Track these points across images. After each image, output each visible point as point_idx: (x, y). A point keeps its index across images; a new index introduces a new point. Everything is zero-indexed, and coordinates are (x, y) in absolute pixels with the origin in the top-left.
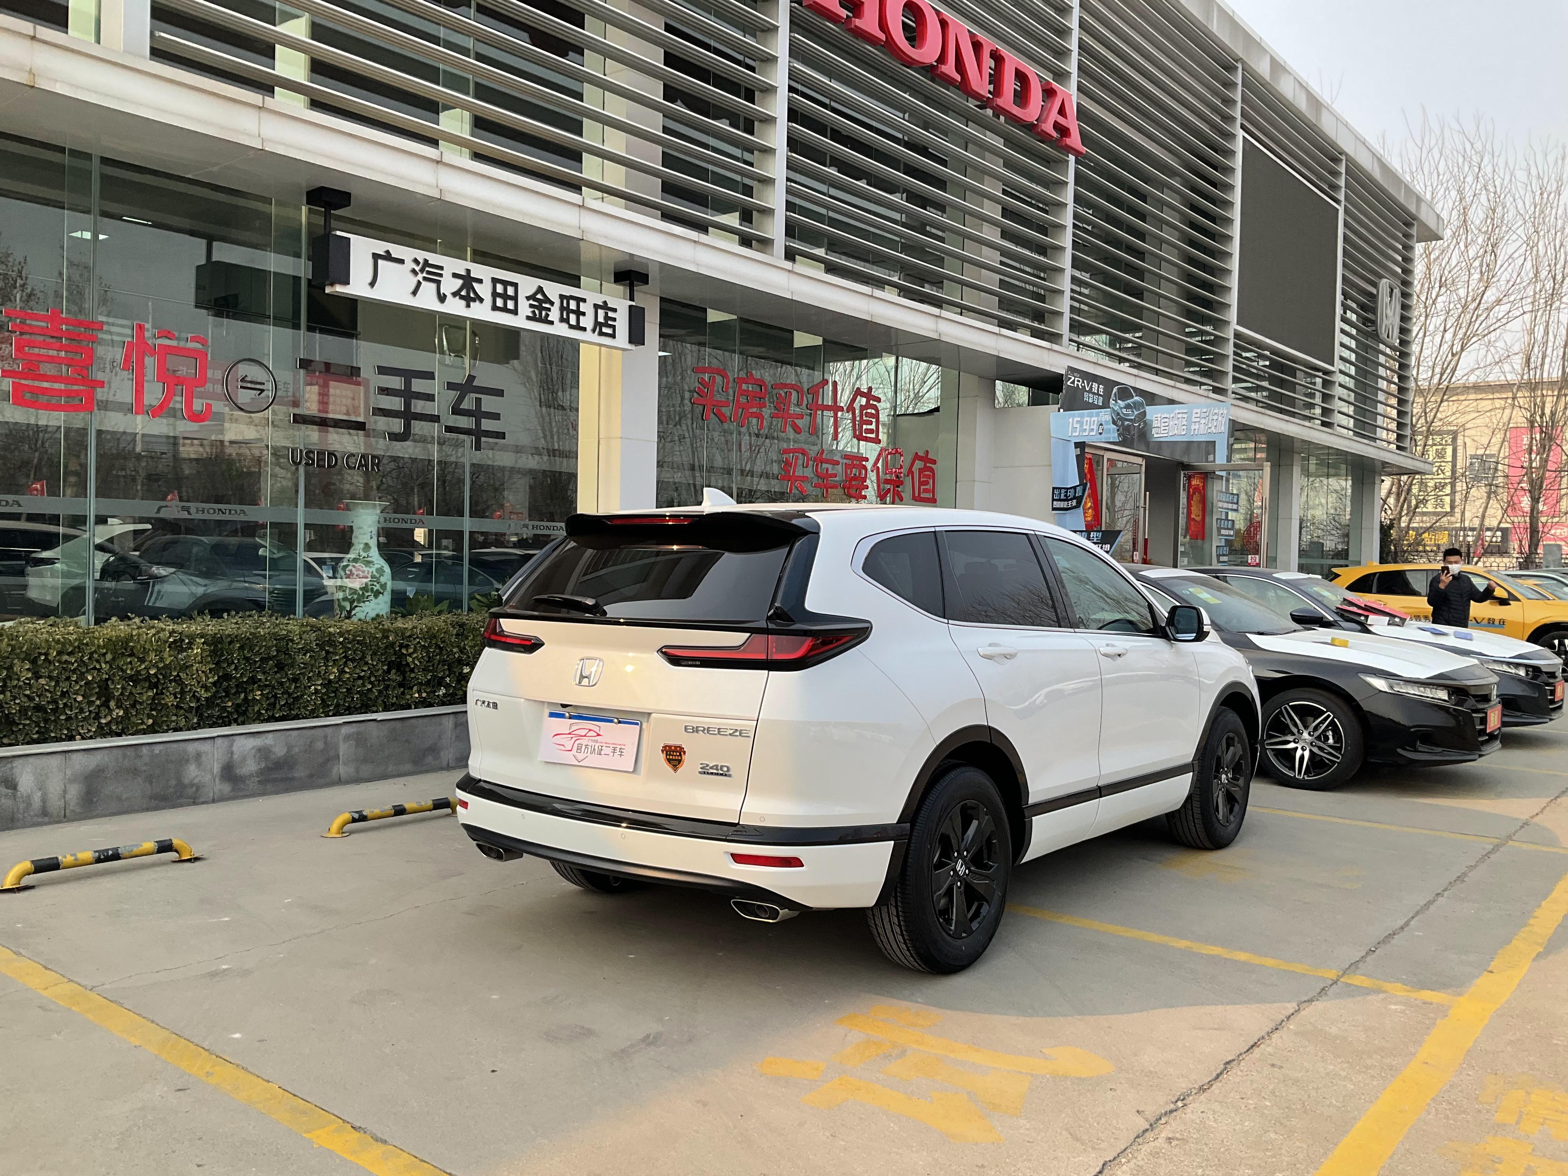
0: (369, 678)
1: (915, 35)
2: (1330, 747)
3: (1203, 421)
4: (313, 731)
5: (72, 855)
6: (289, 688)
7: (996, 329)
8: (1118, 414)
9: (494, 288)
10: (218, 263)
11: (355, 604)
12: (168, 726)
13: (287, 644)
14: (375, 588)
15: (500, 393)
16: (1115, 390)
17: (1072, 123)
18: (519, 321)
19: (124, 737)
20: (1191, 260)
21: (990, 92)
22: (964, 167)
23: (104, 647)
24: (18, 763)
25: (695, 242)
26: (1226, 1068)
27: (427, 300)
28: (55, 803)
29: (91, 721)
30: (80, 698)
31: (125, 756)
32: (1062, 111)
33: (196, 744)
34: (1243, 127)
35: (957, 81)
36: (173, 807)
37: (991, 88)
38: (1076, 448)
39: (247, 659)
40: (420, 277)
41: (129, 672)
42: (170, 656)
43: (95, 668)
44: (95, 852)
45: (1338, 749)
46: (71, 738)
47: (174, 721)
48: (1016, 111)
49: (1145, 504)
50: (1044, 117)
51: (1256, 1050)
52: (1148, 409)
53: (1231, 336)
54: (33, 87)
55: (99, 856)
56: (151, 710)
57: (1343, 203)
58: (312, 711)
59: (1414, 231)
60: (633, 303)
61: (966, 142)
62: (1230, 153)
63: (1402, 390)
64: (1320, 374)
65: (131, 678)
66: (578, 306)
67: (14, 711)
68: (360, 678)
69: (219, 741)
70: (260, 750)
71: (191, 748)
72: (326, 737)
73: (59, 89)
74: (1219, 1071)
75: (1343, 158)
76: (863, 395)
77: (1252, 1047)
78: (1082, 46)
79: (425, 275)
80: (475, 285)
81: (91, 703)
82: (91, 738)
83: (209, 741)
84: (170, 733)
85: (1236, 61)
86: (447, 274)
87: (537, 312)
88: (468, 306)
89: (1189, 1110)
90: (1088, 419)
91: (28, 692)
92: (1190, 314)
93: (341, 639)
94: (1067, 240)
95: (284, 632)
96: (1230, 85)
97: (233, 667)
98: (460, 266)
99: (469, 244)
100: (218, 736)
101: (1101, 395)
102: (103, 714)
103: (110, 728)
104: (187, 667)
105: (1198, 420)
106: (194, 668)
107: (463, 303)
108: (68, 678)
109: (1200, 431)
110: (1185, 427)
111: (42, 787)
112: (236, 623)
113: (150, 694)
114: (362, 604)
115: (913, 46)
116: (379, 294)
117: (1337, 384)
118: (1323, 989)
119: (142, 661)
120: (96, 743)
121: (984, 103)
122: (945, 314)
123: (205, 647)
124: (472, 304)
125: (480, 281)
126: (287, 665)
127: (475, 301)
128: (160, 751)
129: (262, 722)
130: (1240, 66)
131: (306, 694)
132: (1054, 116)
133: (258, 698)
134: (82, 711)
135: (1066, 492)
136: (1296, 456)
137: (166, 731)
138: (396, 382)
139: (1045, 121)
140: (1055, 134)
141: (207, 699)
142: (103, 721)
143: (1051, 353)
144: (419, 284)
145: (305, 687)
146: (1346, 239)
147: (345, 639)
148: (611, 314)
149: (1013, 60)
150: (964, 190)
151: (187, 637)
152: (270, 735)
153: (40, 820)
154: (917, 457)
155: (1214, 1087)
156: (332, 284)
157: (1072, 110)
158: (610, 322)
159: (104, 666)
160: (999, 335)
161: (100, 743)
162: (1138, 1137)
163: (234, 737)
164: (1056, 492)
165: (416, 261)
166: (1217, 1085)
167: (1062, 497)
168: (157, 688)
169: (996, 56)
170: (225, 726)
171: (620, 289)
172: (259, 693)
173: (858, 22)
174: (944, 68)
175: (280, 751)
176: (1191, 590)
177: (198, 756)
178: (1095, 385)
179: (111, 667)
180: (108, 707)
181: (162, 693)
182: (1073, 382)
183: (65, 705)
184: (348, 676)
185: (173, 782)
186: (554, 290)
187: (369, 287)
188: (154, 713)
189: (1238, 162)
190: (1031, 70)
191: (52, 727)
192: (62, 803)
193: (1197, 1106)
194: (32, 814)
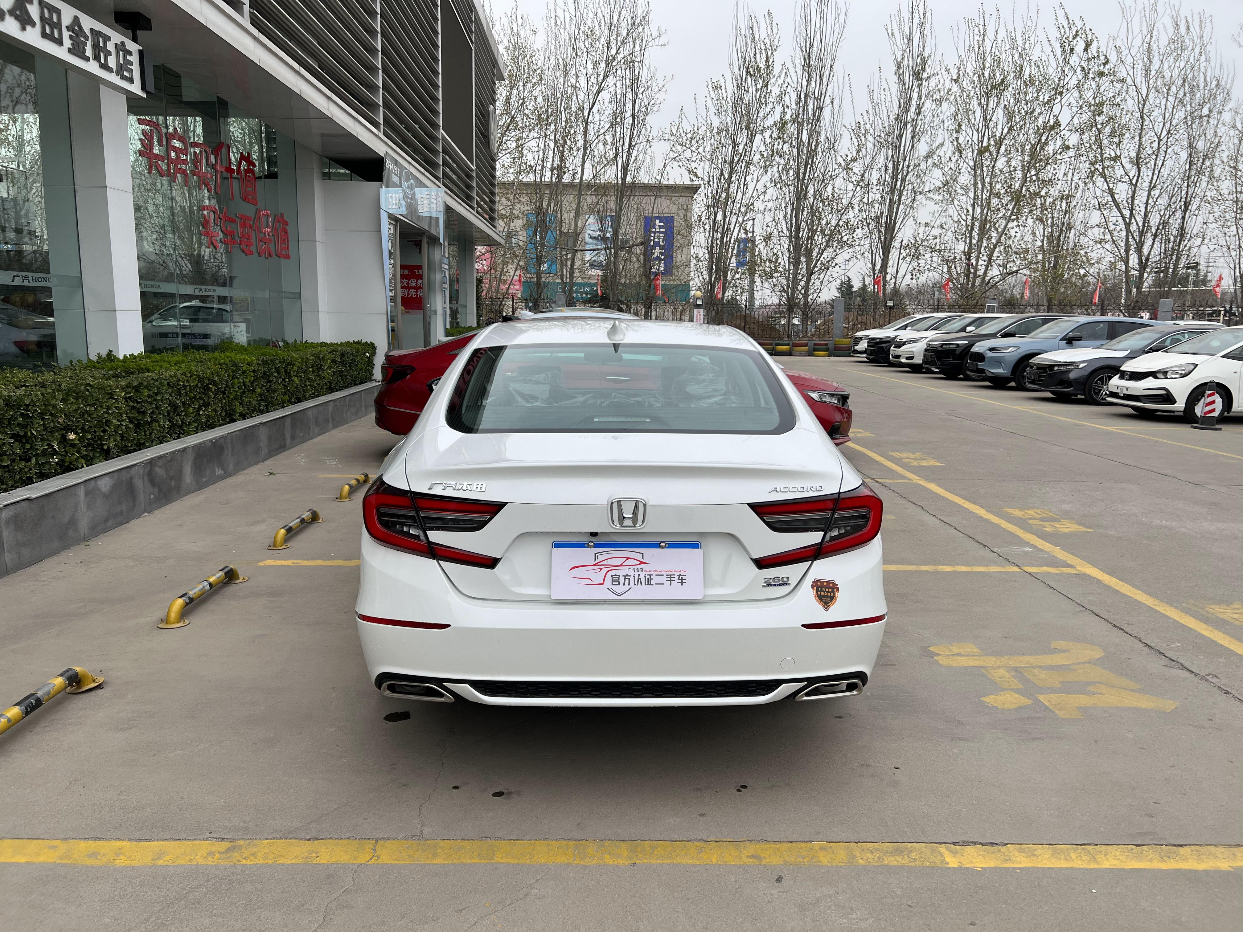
3: (435, 202)
7: (355, 114)
8: (405, 192)
9: (43, 12)
16: (403, 173)
18: (61, 53)
44: (19, 705)
52: (417, 190)
53: (441, 138)
55: (26, 709)
57: (474, 45)
59: (496, 73)
60: (140, 48)
64: (469, 171)
66: (105, 44)
75: (473, 10)
76: (245, 159)
80: (27, 5)
87: (76, 45)
88: (23, 29)
90: (395, 195)
101: (398, 177)
105: (433, 200)
107: (18, 24)
109: (432, 210)
110: (428, 206)
117: (475, 179)
124: (26, 27)
127: (28, 24)
143: (376, 138)
146: (476, 72)
148: (128, 57)
154: (277, 219)
158: (127, 66)
160: (356, 119)
178: (396, 169)
182: (387, 165)
186: (86, 22)
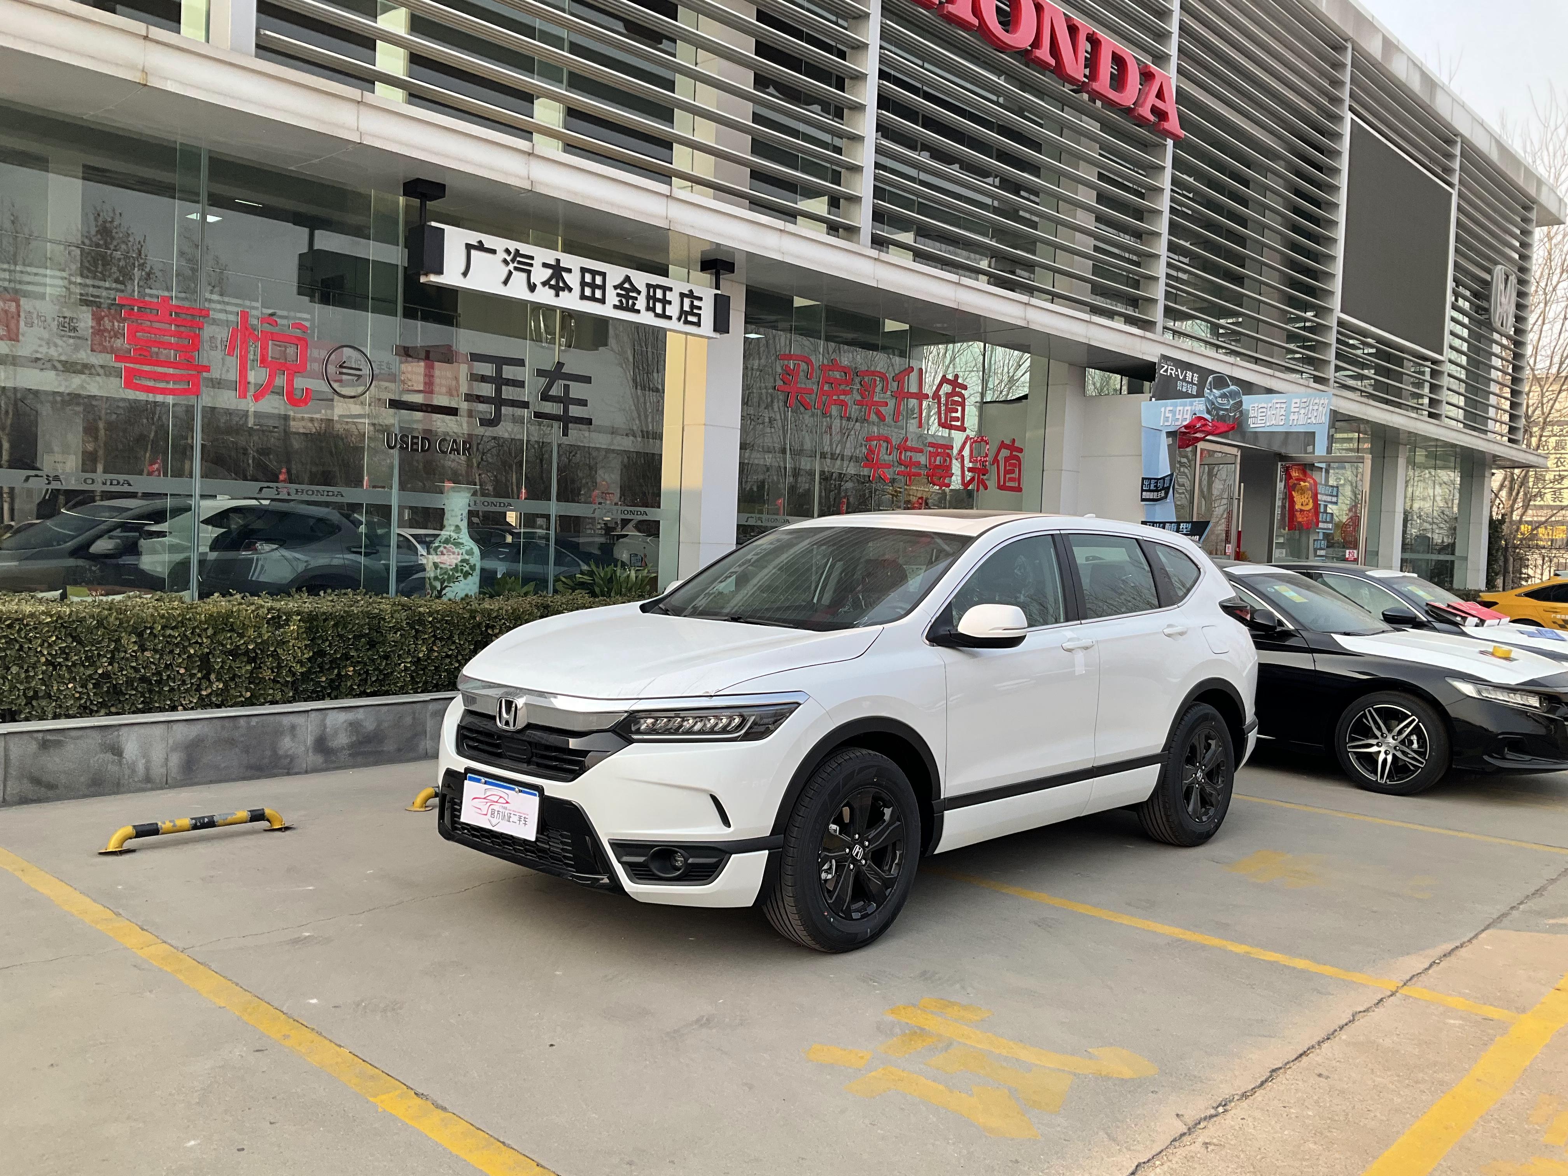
0: (457, 657)
1: (1009, 19)
2: (1415, 751)
3: (1302, 411)
4: (401, 707)
5: (170, 821)
6: (380, 664)
7: (1086, 317)
8: (1213, 404)
9: (583, 277)
10: (320, 251)
11: (446, 584)
12: (265, 699)
13: (379, 623)
14: (465, 569)
15: (587, 380)
16: (1210, 379)
17: (1171, 107)
18: (607, 310)
19: (223, 709)
20: (1295, 247)
21: (1085, 76)
22: (1059, 152)
23: (206, 622)
24: (124, 731)
25: (781, 230)
26: (1271, 1076)
27: (517, 289)
28: (158, 771)
29: (193, 693)
30: (182, 671)
31: (223, 727)
32: (1160, 95)
33: (291, 717)
34: (1351, 109)
35: (1051, 66)
36: (267, 777)
37: (1087, 72)
38: (1168, 437)
39: (339, 635)
40: (511, 267)
41: (228, 646)
42: (268, 632)
43: (196, 642)
44: (192, 819)
45: (1422, 754)
46: (174, 709)
47: (270, 695)
48: (1112, 95)
49: (1239, 495)
50: (1141, 101)
51: (1304, 1059)
52: (1245, 398)
53: (1334, 324)
54: (145, 85)
55: (196, 824)
56: (250, 683)
57: (1457, 187)
58: (402, 688)
59: (1533, 215)
60: (719, 292)
61: (1061, 127)
62: (1336, 136)
63: (1515, 380)
64: (1429, 364)
65: (231, 652)
66: (664, 295)
67: (121, 682)
68: (448, 656)
69: (313, 715)
70: (351, 724)
71: (286, 721)
72: (414, 713)
73: (171, 87)
74: (1264, 1079)
75: (1459, 140)
76: (948, 382)
77: (1301, 1055)
78: (1183, 27)
79: (516, 265)
80: (564, 274)
81: (192, 676)
82: (192, 709)
83: (303, 715)
84: (267, 706)
85: (1346, 41)
86: (537, 263)
87: (624, 301)
88: (557, 295)
89: (1229, 1115)
90: (1181, 408)
91: (134, 664)
92: (1292, 301)
93: (431, 619)
94: (1163, 226)
95: (377, 611)
96: (1338, 66)
97: (327, 643)
98: (550, 256)
99: (560, 232)
100: (312, 710)
101: (1195, 384)
102: (204, 685)
103: (211, 700)
104: (284, 643)
105: (1297, 410)
106: (291, 644)
107: (552, 292)
108: (171, 652)
109: (1298, 422)
110: (1283, 417)
111: (146, 755)
112: (332, 601)
113: (249, 668)
114: (452, 585)
115: (1007, 31)
116: (471, 283)
117: (1446, 374)
118: (1381, 1000)
119: (241, 636)
120: (198, 714)
121: (1080, 88)
122: (1034, 301)
123: (302, 624)
124: (561, 293)
125: (569, 271)
126: (379, 643)
127: (564, 291)
128: (257, 723)
129: (354, 696)
130: (1349, 45)
131: (396, 671)
132: (1152, 99)
133: (350, 673)
134: (184, 682)
135: (1157, 483)
136: (1401, 447)
137: (263, 704)
138: (487, 369)
139: (1142, 106)
140: (1152, 118)
141: (302, 673)
142: (204, 693)
143: (1144, 341)
144: (510, 273)
145: (395, 665)
146: (1459, 223)
147: (434, 618)
148: (696, 303)
149: (1110, 43)
150: (1058, 176)
151: (285, 614)
152: (361, 710)
153: (144, 786)
154: (1003, 445)
155: (1257, 1094)
156: (426, 274)
157: (1171, 93)
158: (695, 311)
159: (205, 640)
160: (1090, 322)
161: (201, 714)
162: (1175, 1140)
163: (327, 712)
164: (1146, 483)
165: (508, 251)
166: (1259, 1093)
167: (1152, 487)
168: (255, 662)
169: (1093, 40)
170: (319, 700)
171: (707, 277)
172: (352, 669)
173: (950, 8)
174: (1038, 53)
175: (370, 725)
176: (1276, 587)
177: (293, 728)
178: (1189, 374)
179: (212, 641)
180: (209, 680)
181: (260, 668)
182: (1166, 371)
183: (169, 676)
184: (436, 654)
185: (268, 753)
186: (640, 279)
187: (461, 277)
188: (252, 686)
189: (1345, 146)
190: (1128, 52)
191: (156, 698)
192: (163, 770)
193: (1238, 1111)
194: (136, 779)
